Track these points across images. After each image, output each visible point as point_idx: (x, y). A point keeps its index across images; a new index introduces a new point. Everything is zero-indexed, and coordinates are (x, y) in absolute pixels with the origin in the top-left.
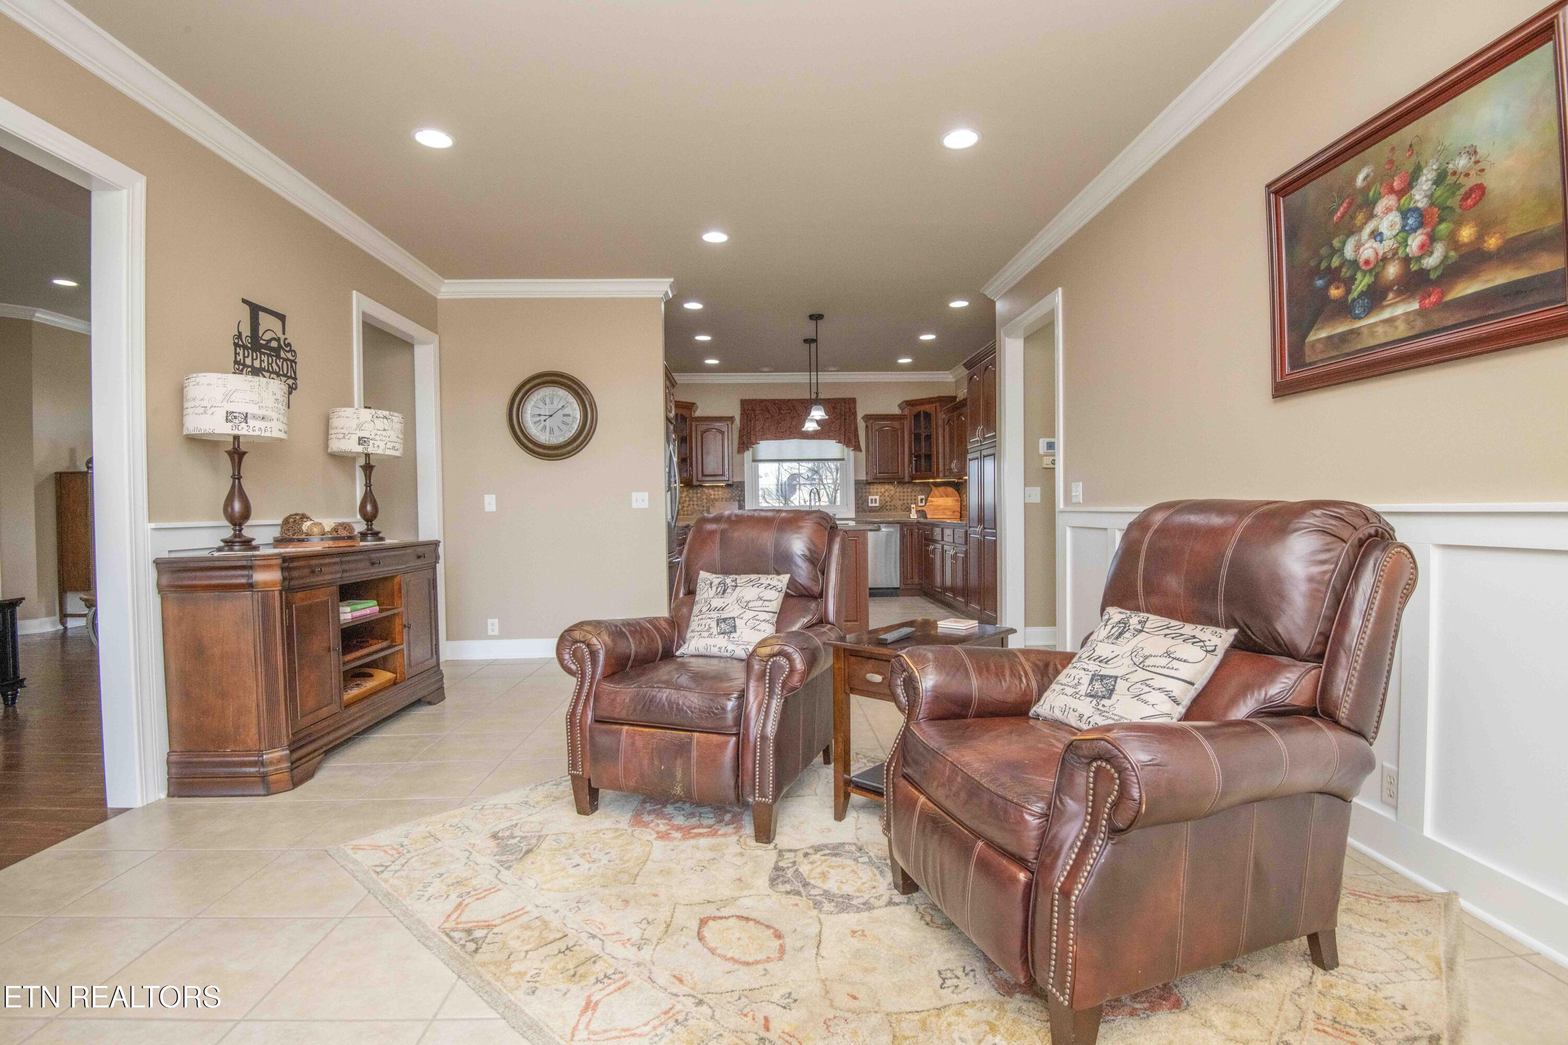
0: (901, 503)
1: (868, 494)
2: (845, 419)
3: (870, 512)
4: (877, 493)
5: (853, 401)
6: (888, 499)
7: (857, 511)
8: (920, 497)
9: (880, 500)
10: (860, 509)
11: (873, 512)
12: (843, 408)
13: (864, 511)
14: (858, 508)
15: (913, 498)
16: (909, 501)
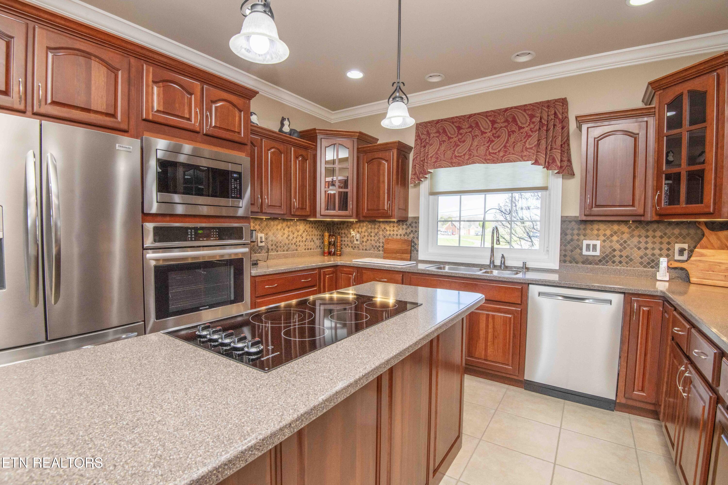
0: (641, 253)
1: (582, 237)
2: (547, 131)
3: (583, 263)
4: (598, 236)
5: (564, 102)
6: (617, 246)
7: (563, 259)
8: (678, 246)
9: (602, 247)
10: (568, 258)
11: (590, 263)
12: (545, 117)
13: (574, 260)
14: (565, 256)
15: (665, 246)
16: (657, 252)
